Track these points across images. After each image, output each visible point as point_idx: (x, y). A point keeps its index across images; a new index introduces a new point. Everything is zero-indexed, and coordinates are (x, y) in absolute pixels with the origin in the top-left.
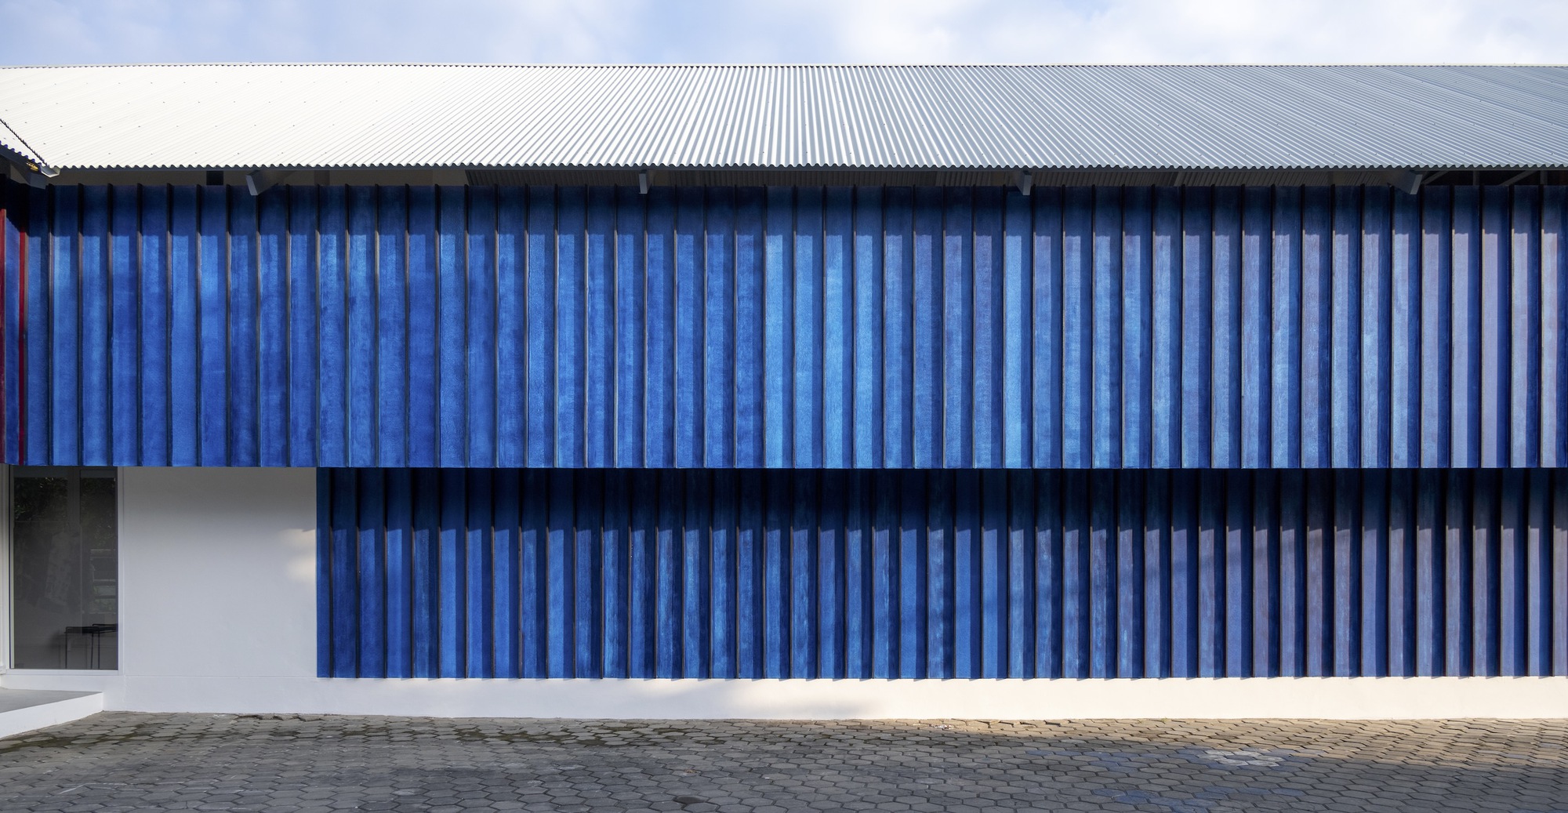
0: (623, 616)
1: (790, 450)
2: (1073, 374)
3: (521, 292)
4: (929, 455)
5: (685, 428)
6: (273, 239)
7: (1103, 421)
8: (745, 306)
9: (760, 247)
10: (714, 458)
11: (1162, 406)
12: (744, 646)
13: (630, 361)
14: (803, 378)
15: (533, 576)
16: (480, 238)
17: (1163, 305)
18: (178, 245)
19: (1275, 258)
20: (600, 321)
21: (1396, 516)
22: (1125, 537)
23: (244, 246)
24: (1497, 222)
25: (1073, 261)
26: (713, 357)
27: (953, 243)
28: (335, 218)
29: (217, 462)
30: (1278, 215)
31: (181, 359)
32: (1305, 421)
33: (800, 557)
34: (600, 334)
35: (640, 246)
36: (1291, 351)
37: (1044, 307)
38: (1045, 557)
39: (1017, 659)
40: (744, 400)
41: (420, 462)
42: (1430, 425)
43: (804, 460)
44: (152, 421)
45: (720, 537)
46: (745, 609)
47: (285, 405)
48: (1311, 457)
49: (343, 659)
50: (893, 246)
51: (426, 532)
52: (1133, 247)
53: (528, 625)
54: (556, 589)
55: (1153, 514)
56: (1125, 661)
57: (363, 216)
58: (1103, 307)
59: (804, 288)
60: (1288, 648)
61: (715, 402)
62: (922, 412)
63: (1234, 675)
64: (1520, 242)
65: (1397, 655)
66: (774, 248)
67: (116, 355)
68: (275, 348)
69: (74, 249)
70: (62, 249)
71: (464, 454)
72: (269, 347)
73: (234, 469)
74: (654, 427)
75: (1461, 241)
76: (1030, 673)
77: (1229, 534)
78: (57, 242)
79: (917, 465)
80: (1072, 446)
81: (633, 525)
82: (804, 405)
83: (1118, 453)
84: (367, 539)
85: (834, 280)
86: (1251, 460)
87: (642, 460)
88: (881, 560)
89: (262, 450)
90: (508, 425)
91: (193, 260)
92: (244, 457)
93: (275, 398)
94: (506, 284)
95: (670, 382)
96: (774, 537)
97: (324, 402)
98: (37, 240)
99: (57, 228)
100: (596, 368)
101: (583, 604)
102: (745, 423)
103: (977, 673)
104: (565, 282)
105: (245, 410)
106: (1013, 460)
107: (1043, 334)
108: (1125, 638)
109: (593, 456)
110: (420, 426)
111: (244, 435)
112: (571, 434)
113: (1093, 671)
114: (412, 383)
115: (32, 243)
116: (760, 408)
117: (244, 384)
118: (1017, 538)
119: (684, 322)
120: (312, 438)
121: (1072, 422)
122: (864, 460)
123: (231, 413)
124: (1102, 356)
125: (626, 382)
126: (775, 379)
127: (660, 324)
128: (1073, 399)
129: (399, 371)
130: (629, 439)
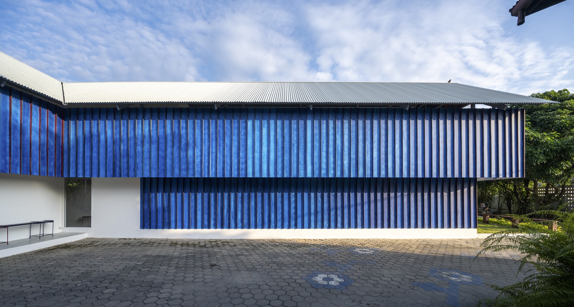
0: (216, 213)
1: (253, 173)
2: (324, 154)
3: (187, 134)
4: (288, 174)
5: (227, 168)
6: (125, 121)
7: (331, 165)
8: (242, 137)
9: (246, 123)
10: (235, 175)
11: (346, 162)
12: (245, 221)
13: (214, 151)
14: (257, 155)
15: (194, 204)
16: (177, 121)
17: (346, 137)
18: (101, 123)
19: (374, 126)
20: (206, 141)
21: (405, 189)
22: (339, 194)
23: (118, 123)
24: (428, 117)
25: (324, 126)
26: (234, 150)
27: (294, 122)
28: (141, 116)
29: (111, 176)
30: (375, 115)
31: (102, 150)
32: (381, 166)
33: (259, 199)
34: (207, 144)
35: (216, 122)
36: (378, 148)
37: (317, 137)
38: (319, 199)
39: (313, 224)
40: (242, 160)
41: (161, 176)
42: (412, 167)
43: (257, 175)
44: (95, 166)
45: (240, 195)
46: (246, 211)
47: (128, 162)
48: (383, 174)
49: (147, 224)
50: (279, 123)
51: (167, 193)
52: (339, 123)
53: (192, 216)
54: (199, 207)
55: (346, 189)
56: (339, 224)
57: (148, 115)
58: (331, 137)
59: (257, 133)
60: (379, 221)
61: (235, 161)
62: (286, 163)
63: (366, 228)
64: (434, 122)
65: (406, 223)
66: (250, 123)
67: (86, 150)
68: (125, 148)
69: (76, 124)
70: (73, 123)
71: (172, 174)
72: (124, 148)
73: (115, 178)
74: (220, 167)
75: (419, 122)
76: (316, 227)
77: (364, 194)
78: (72, 123)
79: (285, 177)
80: (323, 172)
81: (218, 192)
82: (257, 162)
83: (335, 174)
84: (153, 195)
85: (265, 131)
86: (368, 175)
87: (217, 175)
88: (279, 200)
89: (122, 173)
90: (183, 167)
91: (105, 126)
92: (118, 175)
93: (125, 160)
94: (183, 132)
95: (224, 156)
96: (253, 194)
97: (137, 161)
98: (67, 122)
99: (72, 118)
100: (205, 153)
101: (206, 211)
102: (242, 166)
103: (303, 227)
104: (198, 131)
105: (118, 163)
106: (309, 175)
107: (316, 144)
108: (339, 219)
109: (204, 174)
110: (162, 167)
111: (118, 170)
112: (199, 169)
113: (331, 227)
114: (160, 156)
115: (65, 123)
116: (246, 162)
117: (118, 157)
118: (312, 195)
119: (227, 141)
120: (134, 170)
121: (324, 166)
122: (272, 175)
123: (114, 164)
124: (331, 149)
125: (212, 156)
126: (250, 155)
127: (221, 142)
128: (324, 160)
129: (157, 153)
130: (214, 170)
